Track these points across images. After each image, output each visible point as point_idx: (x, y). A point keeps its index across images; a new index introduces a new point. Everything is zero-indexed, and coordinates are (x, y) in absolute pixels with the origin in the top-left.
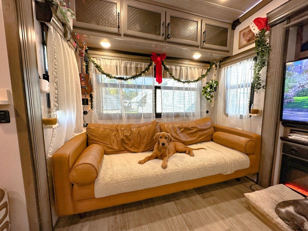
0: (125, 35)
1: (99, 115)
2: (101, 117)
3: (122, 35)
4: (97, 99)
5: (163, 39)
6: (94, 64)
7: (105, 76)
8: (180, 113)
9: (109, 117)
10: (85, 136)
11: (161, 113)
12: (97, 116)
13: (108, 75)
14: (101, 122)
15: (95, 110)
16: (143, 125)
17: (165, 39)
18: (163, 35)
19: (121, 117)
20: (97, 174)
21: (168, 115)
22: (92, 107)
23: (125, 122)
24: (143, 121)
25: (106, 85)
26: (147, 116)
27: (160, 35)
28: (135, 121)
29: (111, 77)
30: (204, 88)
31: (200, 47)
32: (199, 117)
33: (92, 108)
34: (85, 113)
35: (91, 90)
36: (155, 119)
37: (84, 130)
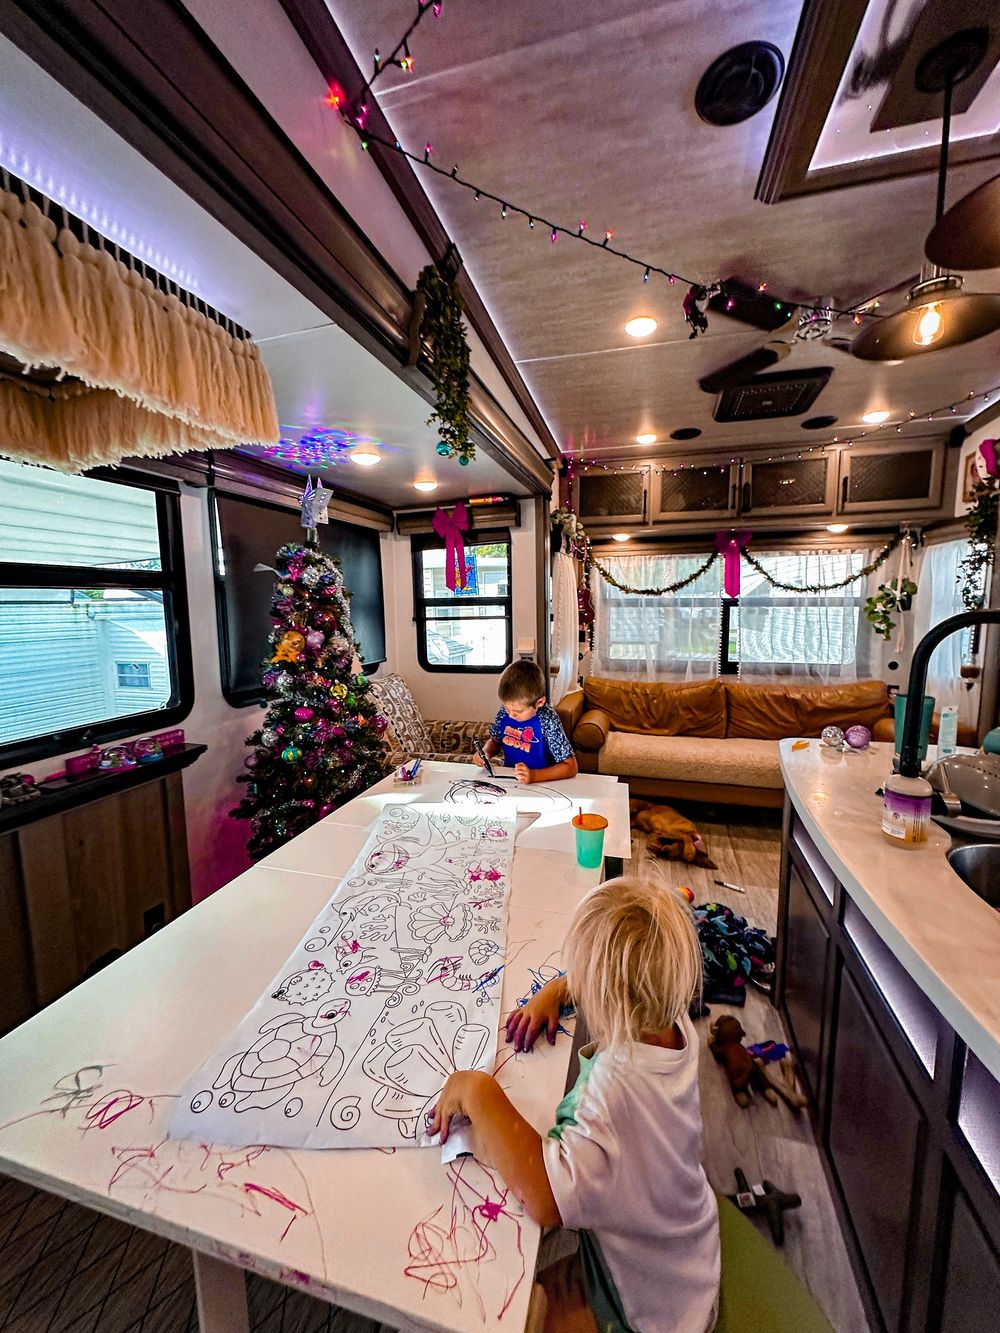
0: (656, 523)
1: (603, 662)
2: (607, 665)
3: (651, 524)
4: (600, 632)
5: (735, 515)
6: (600, 570)
7: (618, 589)
8: (793, 666)
9: (622, 667)
10: (581, 696)
11: (737, 663)
12: (599, 663)
13: (622, 588)
14: (605, 675)
15: (596, 654)
16: (689, 686)
17: (739, 514)
18: (733, 507)
19: (644, 668)
20: (604, 740)
21: (755, 670)
22: (591, 646)
23: (651, 678)
24: (689, 678)
25: (618, 604)
26: (700, 668)
27: (727, 508)
28: (673, 678)
29: (627, 592)
30: (869, 600)
31: (834, 514)
32: (851, 678)
33: (591, 649)
34: (581, 657)
35: (592, 616)
36: (718, 675)
37: (579, 688)
